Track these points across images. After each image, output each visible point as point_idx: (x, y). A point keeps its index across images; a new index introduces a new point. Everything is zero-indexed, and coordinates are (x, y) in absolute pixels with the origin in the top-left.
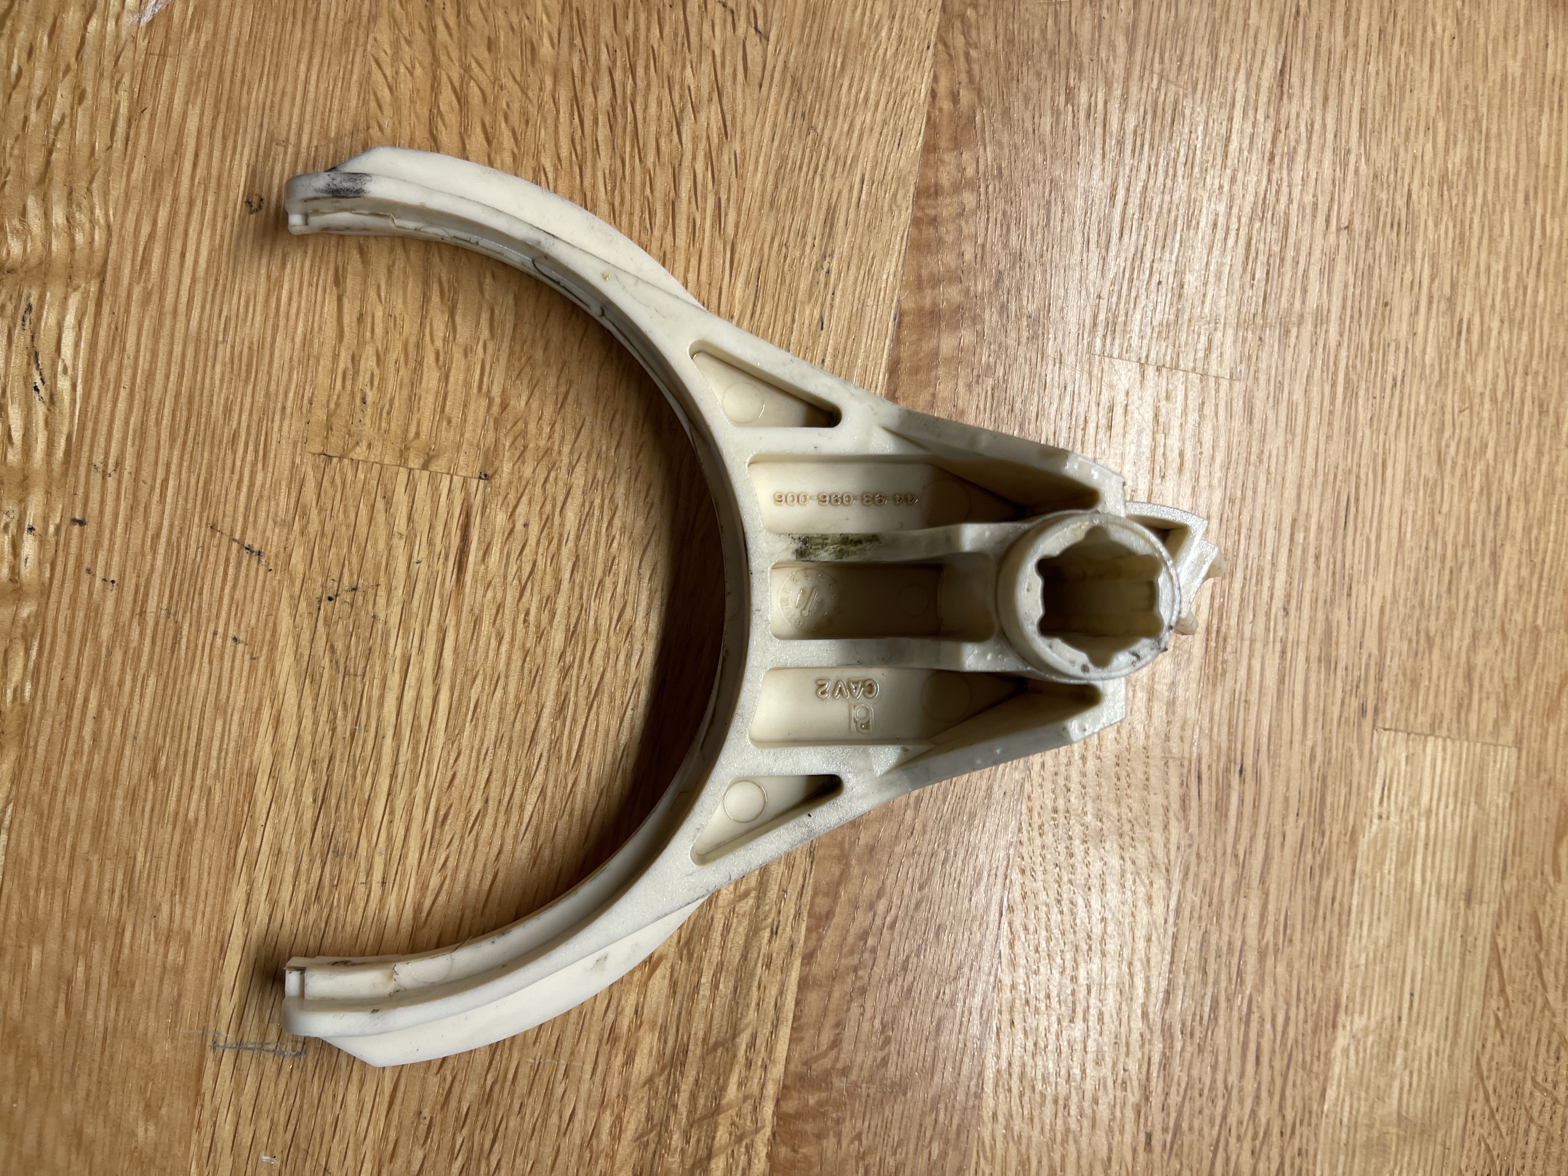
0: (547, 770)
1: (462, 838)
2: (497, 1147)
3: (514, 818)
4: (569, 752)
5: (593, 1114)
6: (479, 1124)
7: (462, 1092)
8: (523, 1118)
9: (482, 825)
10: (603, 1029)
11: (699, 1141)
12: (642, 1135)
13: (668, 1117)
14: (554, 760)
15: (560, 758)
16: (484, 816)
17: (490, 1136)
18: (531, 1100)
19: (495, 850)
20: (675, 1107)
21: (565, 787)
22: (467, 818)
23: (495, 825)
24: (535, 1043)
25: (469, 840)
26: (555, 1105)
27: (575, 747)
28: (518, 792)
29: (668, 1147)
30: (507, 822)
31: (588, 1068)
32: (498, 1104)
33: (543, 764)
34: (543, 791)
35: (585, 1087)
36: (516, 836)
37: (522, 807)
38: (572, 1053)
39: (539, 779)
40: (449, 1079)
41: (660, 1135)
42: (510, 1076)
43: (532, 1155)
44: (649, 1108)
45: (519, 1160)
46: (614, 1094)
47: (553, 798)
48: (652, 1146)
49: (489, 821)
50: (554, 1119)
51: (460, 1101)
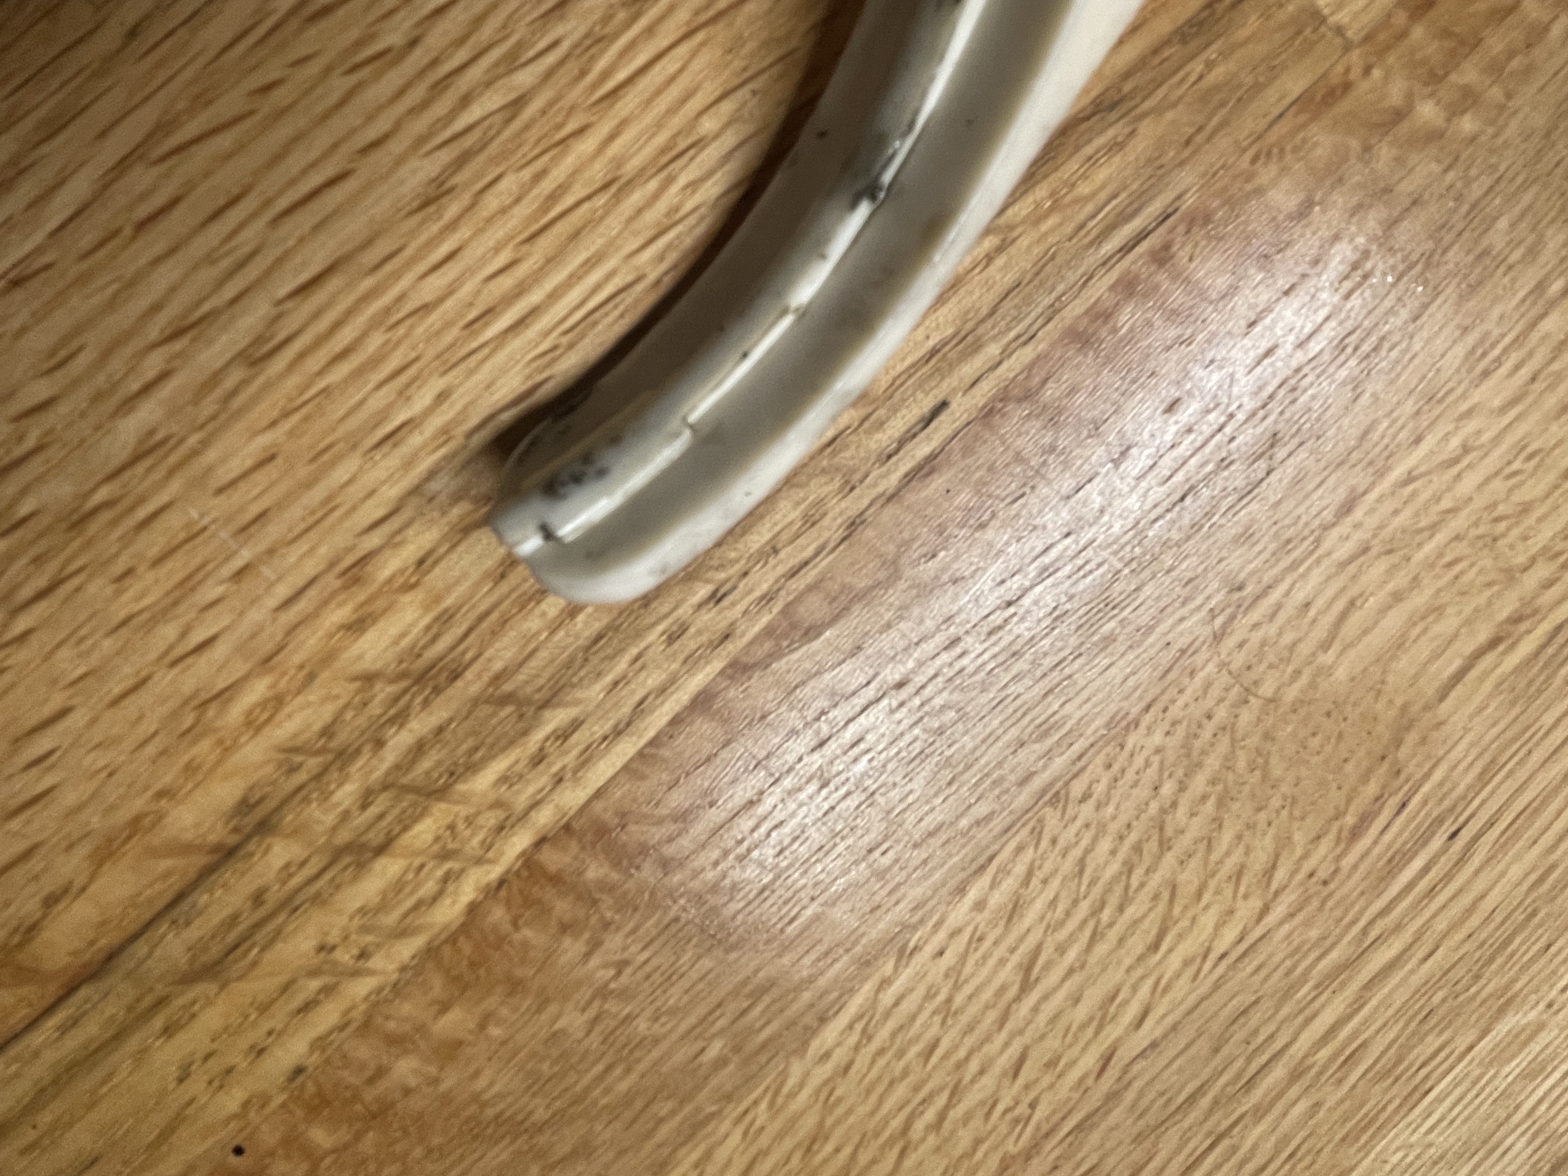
0: (549, 74)
1: (328, 71)
2: (41, 609)
3: (441, 108)
4: (606, 75)
5: (240, 668)
6: (33, 552)
7: (40, 479)
8: (118, 593)
9: (377, 76)
10: (349, 549)
11: (381, 816)
12: (295, 750)
13: (358, 752)
14: (572, 68)
15: (583, 73)
16: (393, 64)
17: (41, 582)
18: (150, 576)
19: (372, 133)
20: (379, 744)
21: (559, 127)
22: (359, 44)
23: (401, 93)
24: (220, 491)
25: (340, 84)
26: (186, 612)
27: (621, 75)
28: (476, 72)
29: (326, 796)
30: (424, 105)
31: (282, 591)
32: (89, 543)
33: (551, 59)
34: (518, 104)
35: (255, 616)
36: (422, 140)
37: (465, 101)
38: (271, 552)
39: (524, 78)
40: (30, 442)
41: (325, 770)
42: (142, 513)
43: (94, 659)
44: (338, 718)
45: (65, 653)
46: (297, 658)
47: (527, 127)
48: (301, 777)
49: (394, 79)
50: (169, 631)
51: (24, 491)
